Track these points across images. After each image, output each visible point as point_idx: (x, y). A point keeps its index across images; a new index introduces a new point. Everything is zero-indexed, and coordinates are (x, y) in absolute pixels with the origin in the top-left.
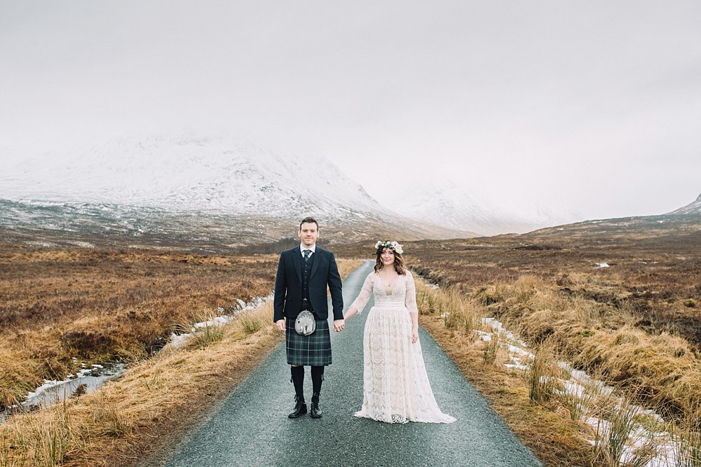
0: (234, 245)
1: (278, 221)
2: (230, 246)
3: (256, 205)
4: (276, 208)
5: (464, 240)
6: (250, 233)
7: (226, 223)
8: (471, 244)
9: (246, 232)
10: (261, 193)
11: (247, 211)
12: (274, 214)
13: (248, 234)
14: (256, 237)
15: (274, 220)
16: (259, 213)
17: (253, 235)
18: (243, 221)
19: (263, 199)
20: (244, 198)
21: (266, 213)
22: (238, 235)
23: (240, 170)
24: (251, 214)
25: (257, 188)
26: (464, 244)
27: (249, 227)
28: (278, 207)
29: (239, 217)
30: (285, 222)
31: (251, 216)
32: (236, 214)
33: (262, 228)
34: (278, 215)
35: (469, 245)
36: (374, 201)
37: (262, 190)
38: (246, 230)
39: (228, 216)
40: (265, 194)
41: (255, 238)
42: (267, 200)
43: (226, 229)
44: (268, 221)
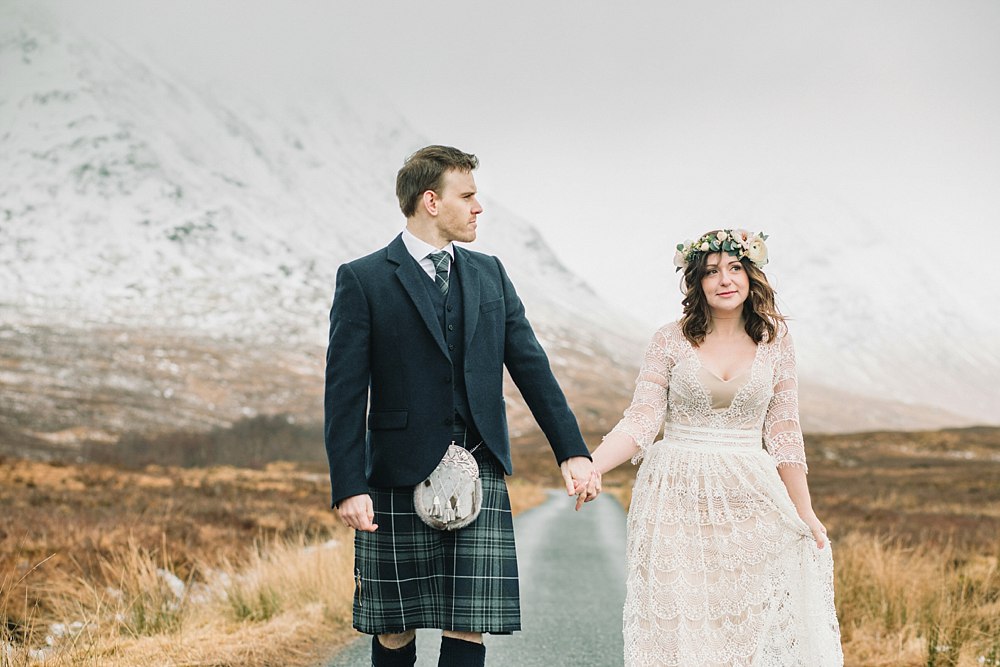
0: (67, 437)
1: (230, 353)
2: (54, 438)
3: (150, 293)
4: (223, 304)
5: (908, 437)
6: (128, 393)
7: (39, 353)
8: (933, 448)
9: (111, 391)
10: (171, 250)
11: (117, 313)
12: (214, 325)
13: (118, 397)
14: (150, 409)
15: (215, 349)
16: (160, 322)
17: (139, 400)
18: (102, 348)
19: (177, 271)
20: (106, 266)
21: (188, 321)
22: (81, 401)
23: (96, 164)
24: (133, 323)
25: (154, 231)
26: (907, 450)
27: (125, 370)
28: (229, 298)
29: (86, 334)
30: (256, 354)
31: (131, 332)
32: (76, 324)
33: (172, 378)
34: (231, 331)
35: (925, 453)
36: (583, 285)
37: (174, 238)
38: (116, 381)
39: (46, 330)
40: (183, 253)
41: (144, 414)
42: (191, 272)
43: (41, 376)
44: (191, 350)
